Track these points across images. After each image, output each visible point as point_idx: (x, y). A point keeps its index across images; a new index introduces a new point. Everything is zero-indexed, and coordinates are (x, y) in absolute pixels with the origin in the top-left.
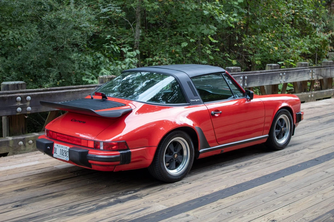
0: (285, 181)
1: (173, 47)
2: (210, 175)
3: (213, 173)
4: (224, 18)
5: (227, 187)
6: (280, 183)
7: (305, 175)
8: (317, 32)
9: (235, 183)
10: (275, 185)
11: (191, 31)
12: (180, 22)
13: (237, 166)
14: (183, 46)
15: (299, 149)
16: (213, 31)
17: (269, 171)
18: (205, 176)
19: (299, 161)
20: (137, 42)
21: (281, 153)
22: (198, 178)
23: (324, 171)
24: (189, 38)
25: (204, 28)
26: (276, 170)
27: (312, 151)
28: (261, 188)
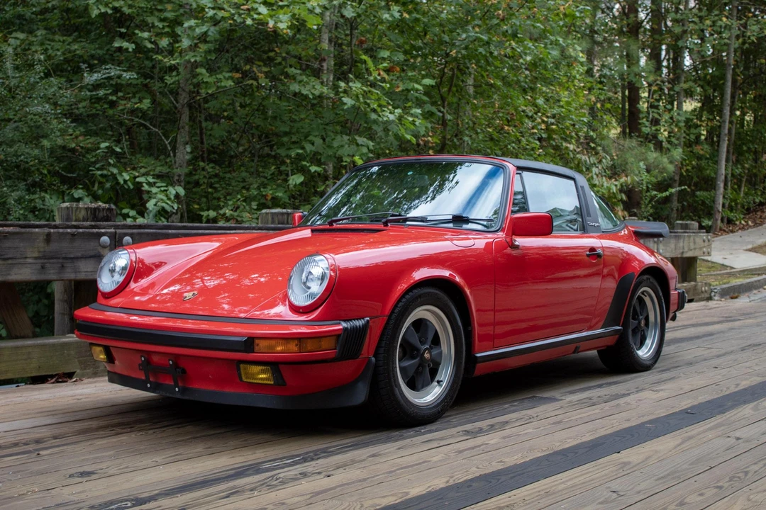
0: (629, 463)
1: (269, 187)
2: (390, 452)
3: (399, 449)
4: (392, 117)
5: (451, 482)
6: (615, 469)
7: (678, 448)
8: (595, 177)
9: (474, 472)
10: (603, 473)
11: (311, 151)
12: (286, 134)
13: (466, 431)
14: (294, 183)
15: (628, 392)
16: (365, 150)
17: (569, 441)
18: (374, 456)
19: (643, 416)
20: (179, 176)
21: (582, 401)
22: (353, 462)
23: (728, 435)
24: (308, 165)
25: (344, 143)
26: (588, 438)
27: (662, 394)
28: (563, 483)
